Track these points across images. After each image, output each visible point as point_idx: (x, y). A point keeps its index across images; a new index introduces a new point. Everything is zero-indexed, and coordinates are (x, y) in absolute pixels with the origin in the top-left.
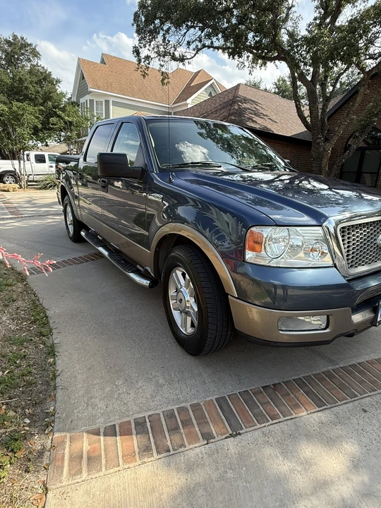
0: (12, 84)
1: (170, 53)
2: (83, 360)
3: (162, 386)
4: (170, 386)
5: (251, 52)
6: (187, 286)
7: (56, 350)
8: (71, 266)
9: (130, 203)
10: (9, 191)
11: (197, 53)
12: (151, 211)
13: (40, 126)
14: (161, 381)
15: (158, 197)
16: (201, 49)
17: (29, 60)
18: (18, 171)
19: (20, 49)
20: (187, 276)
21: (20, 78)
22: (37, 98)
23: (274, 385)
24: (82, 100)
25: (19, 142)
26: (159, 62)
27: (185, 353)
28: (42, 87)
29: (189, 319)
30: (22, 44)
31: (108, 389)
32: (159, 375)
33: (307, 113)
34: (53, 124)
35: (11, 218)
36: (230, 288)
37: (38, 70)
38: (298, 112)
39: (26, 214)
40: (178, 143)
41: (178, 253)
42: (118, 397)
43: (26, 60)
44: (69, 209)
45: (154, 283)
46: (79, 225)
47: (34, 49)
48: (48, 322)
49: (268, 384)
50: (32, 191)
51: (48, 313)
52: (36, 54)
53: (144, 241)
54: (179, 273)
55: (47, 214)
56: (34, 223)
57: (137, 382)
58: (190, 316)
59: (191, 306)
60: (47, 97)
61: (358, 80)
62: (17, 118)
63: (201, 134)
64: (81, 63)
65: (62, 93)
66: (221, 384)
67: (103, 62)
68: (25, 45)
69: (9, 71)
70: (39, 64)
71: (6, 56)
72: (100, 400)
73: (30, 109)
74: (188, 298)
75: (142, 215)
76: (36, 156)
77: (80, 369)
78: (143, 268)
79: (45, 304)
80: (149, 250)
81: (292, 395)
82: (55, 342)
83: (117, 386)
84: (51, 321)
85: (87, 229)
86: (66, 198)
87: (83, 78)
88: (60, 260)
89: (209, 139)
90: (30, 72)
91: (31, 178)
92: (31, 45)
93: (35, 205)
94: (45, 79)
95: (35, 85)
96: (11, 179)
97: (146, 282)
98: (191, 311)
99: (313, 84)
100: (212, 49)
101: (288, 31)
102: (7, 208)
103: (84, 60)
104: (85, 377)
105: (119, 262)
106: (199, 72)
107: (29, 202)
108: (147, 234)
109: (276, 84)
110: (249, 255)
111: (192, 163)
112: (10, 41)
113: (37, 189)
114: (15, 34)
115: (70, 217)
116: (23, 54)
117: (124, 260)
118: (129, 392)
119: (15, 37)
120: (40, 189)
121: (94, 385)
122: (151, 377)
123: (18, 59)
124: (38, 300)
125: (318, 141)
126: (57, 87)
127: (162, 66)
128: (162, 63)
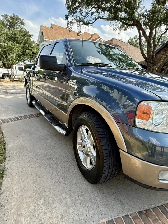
0: (11, 36)
1: (82, 21)
2: (20, 181)
3: (69, 207)
4: (75, 208)
5: (121, 21)
6: (89, 138)
7: (5, 172)
8: (26, 119)
9: (59, 88)
10: (5, 82)
11: (95, 21)
12: (69, 92)
13: (21, 54)
14: (69, 203)
15: (73, 82)
16: (97, 19)
17: (19, 26)
18: (10, 73)
19: (16, 21)
20: (89, 132)
21: (15, 33)
22: (22, 43)
23: (146, 211)
24: (41, 44)
25: (11, 60)
26: (77, 25)
27: (85, 180)
28: (24, 38)
29: (89, 159)
30: (17, 19)
31: (32, 208)
32: (67, 197)
33: (145, 52)
34: (27, 53)
35: (2, 94)
36: (122, 145)
37: (23, 31)
38: (141, 51)
39: (10, 92)
40: (87, 57)
41: (84, 116)
42: (38, 216)
43: (18, 26)
44: (28, 90)
45: (68, 133)
46: (32, 98)
47: (22, 21)
48: (5, 153)
49: (141, 210)
50: (16, 83)
51: (7, 147)
52: (22, 23)
53: (64, 108)
54: (83, 129)
55: (20, 93)
56: (13, 97)
57: (53, 202)
58: (90, 157)
59: (91, 151)
60: (26, 42)
61: (167, 41)
62: (11, 49)
63: (98, 52)
64: (42, 27)
65: (33, 41)
66: (109, 208)
67: (52, 27)
68: (18, 19)
69: (10, 30)
70: (24, 28)
71: (10, 24)
72: (25, 218)
73: (17, 45)
74: (89, 145)
75: (64, 95)
76: (19, 67)
77: (16, 189)
78: (63, 123)
79: (6, 140)
80: (66, 113)
81: (159, 221)
82: (6, 167)
83: (39, 205)
84: (7, 152)
85: (36, 100)
86: (27, 84)
87: (43, 34)
88: (20, 115)
89: (102, 55)
90: (20, 31)
91: (16, 77)
92: (21, 19)
93: (15, 89)
94: (26, 34)
95: (21, 37)
96: (7, 77)
97: (64, 132)
98: (91, 154)
99: (150, 38)
100: (102, 19)
101: (138, 13)
102: (2, 89)
103: (43, 26)
104: (18, 196)
105: (49, 119)
106: (94, 34)
107: (13, 87)
108: (66, 104)
109: (129, 41)
110: (138, 122)
111: (95, 63)
112: (11, 17)
113: (18, 82)
114: (14, 14)
115: (28, 95)
116: (17, 23)
117: (53, 118)
118: (46, 211)
119: (14, 15)
120: (20, 82)
121: (24, 203)
122: (62, 198)
123: (15, 25)
124: (3, 138)
125: (150, 65)
126: (31, 38)
127: (78, 27)
128: (78, 26)
